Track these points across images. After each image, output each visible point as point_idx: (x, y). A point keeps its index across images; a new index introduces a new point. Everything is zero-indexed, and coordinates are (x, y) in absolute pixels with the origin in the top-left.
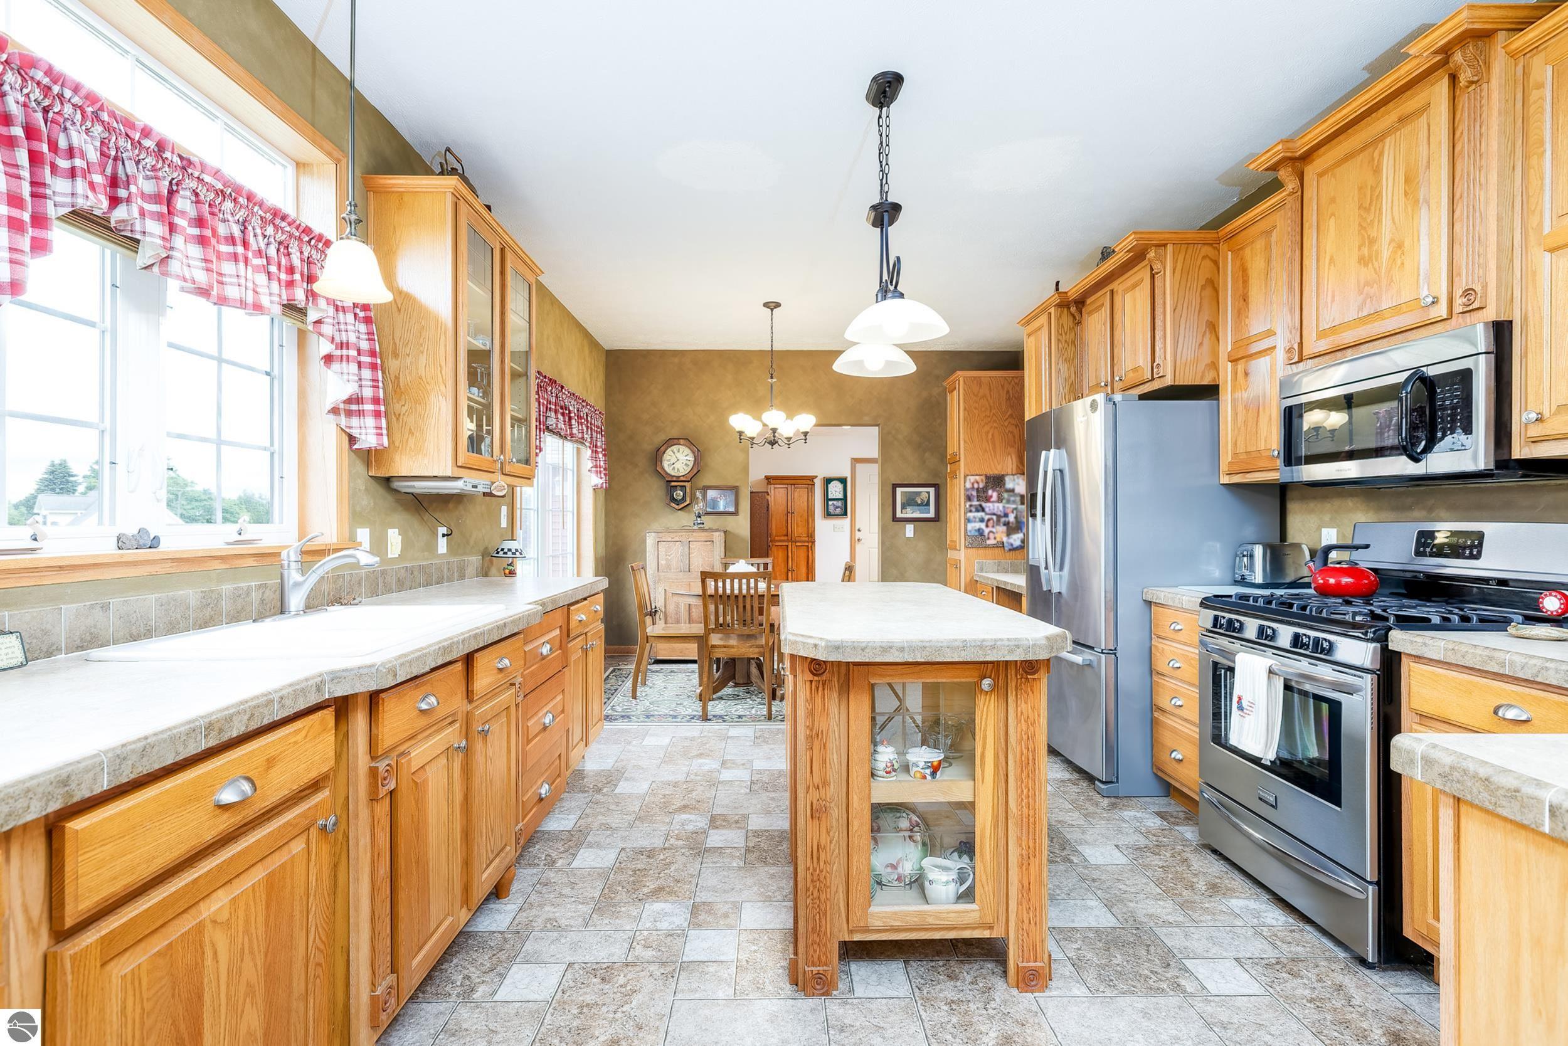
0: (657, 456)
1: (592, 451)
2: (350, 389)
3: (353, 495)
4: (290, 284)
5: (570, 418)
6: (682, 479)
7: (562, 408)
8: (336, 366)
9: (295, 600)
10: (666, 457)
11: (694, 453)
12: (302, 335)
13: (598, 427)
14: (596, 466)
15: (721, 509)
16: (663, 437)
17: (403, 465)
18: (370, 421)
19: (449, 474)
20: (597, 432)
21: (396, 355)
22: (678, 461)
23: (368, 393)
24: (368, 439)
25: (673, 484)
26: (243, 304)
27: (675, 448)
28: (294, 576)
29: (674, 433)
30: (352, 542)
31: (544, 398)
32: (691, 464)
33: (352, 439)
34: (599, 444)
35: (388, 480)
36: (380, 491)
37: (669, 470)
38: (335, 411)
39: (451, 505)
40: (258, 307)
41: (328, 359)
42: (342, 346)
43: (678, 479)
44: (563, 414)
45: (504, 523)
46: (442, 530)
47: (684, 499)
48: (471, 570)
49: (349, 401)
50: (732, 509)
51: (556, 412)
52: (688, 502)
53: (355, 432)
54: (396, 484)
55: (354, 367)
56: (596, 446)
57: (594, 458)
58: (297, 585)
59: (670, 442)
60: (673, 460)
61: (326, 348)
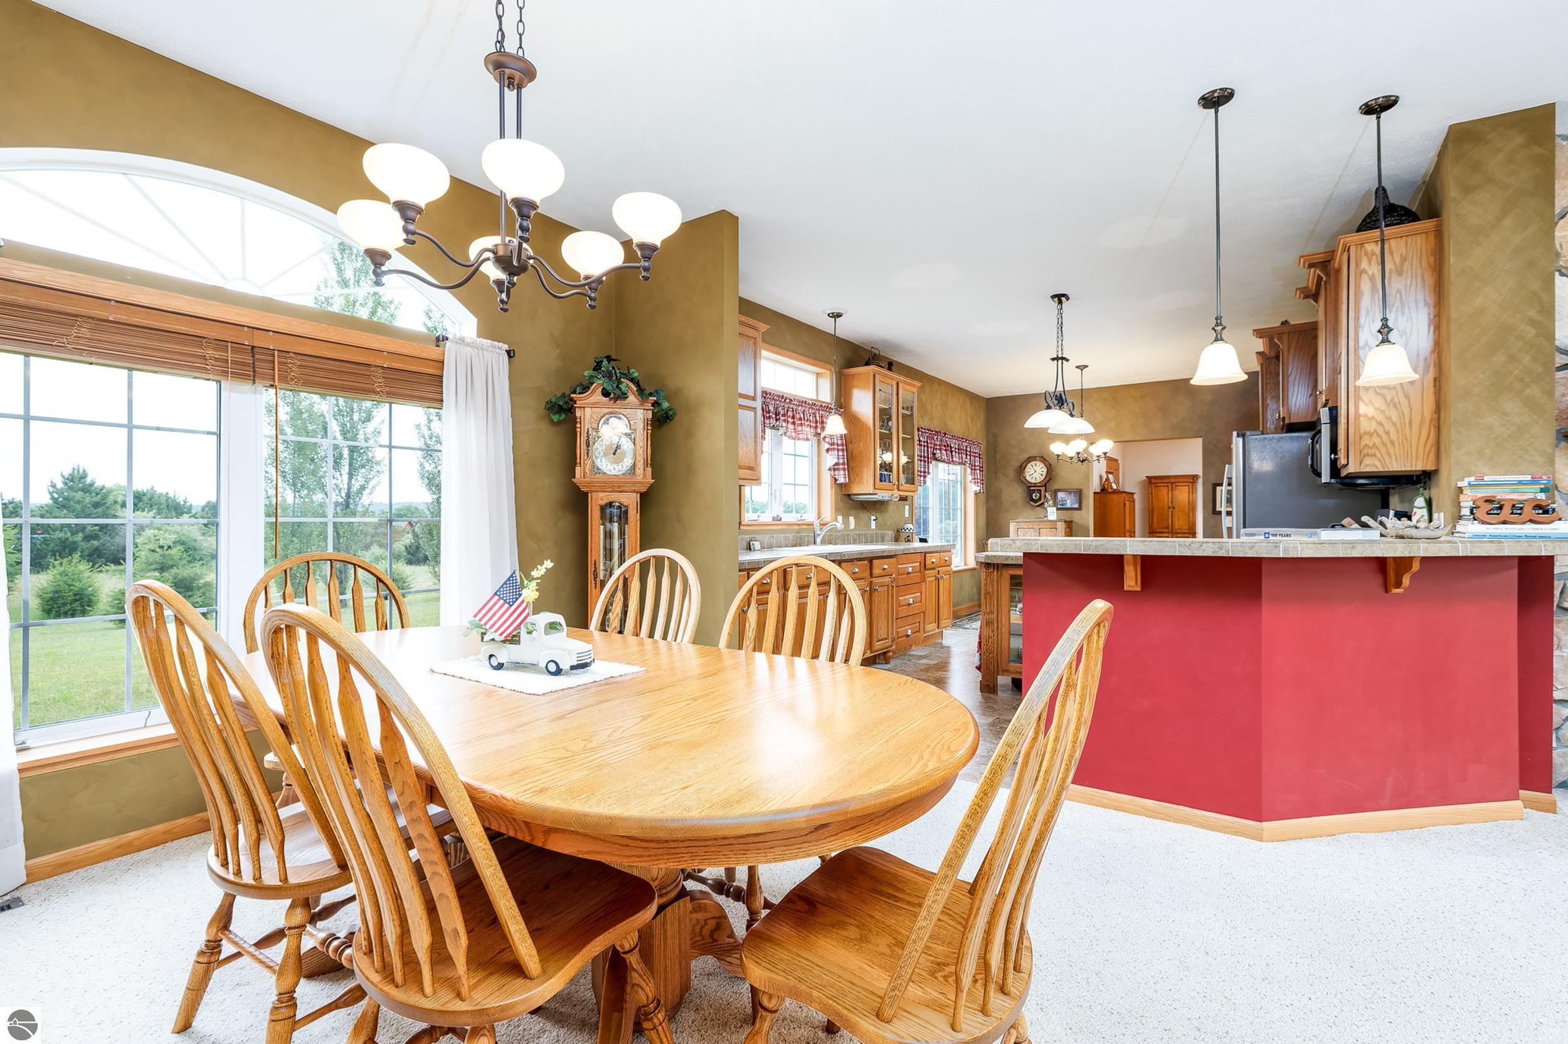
0: (1021, 469)
1: (972, 469)
2: (835, 461)
3: (836, 503)
4: (816, 427)
5: (951, 452)
6: (1038, 485)
7: (945, 446)
8: (830, 452)
9: (818, 540)
10: (1027, 469)
11: (1046, 466)
12: (819, 441)
13: (975, 453)
14: (974, 479)
15: (1068, 505)
16: (1026, 456)
17: (856, 489)
18: (842, 472)
19: (871, 492)
20: (975, 457)
21: (851, 443)
22: (1035, 473)
23: (841, 461)
24: (841, 480)
25: (1032, 488)
26: (804, 439)
27: (1033, 463)
28: (818, 532)
29: (1034, 453)
30: (836, 520)
31: (931, 443)
32: (1044, 474)
33: (836, 480)
34: (976, 464)
35: (849, 495)
36: (847, 499)
37: (1028, 478)
38: (830, 469)
39: (878, 506)
40: (807, 439)
41: (828, 450)
42: (832, 444)
43: (1035, 485)
44: (946, 450)
45: (907, 515)
46: (873, 518)
47: (1040, 499)
48: (887, 538)
49: (835, 465)
50: (1076, 506)
51: (940, 449)
52: (1042, 501)
53: (837, 477)
54: (853, 497)
55: (836, 452)
56: (975, 466)
57: (973, 474)
58: (819, 535)
59: (1030, 459)
60: (1033, 472)
61: (827, 446)
